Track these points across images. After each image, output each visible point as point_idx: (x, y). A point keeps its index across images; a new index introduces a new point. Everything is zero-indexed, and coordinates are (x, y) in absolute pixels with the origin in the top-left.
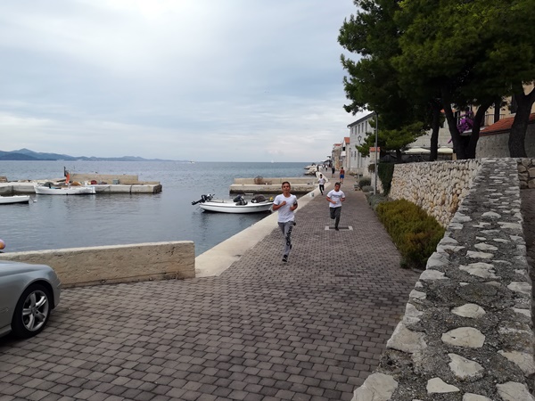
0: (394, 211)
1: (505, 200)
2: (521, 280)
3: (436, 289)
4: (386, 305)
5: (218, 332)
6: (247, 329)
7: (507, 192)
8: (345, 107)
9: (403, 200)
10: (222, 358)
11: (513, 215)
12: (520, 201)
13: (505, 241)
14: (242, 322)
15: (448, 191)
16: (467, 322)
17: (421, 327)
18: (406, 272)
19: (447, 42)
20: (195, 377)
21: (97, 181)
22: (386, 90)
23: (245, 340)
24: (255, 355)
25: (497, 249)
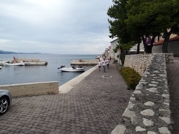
0: (125, 71)
1: (161, 67)
2: (166, 93)
3: (138, 97)
4: (123, 102)
5: (67, 112)
6: (76, 111)
7: (162, 64)
8: (109, 36)
9: (128, 67)
10: (68, 121)
11: (163, 72)
12: (166, 67)
13: (161, 80)
14: (75, 109)
15: (143, 64)
16: (149, 107)
17: (134, 109)
18: (129, 91)
19: (143, 15)
20: (59, 127)
21: (25, 61)
22: (123, 30)
23: (76, 115)
24: (79, 120)
25: (158, 83)
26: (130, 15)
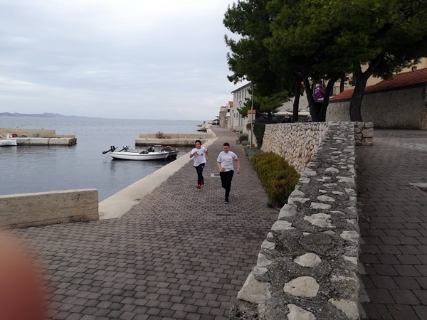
0: (264, 161)
1: (343, 158)
2: (351, 229)
3: (283, 240)
5: (114, 268)
6: (140, 265)
7: (345, 150)
8: (228, 77)
9: (271, 152)
10: (116, 292)
11: (348, 170)
12: (354, 158)
13: (341, 193)
14: (136, 258)
15: (304, 147)
16: (306, 271)
17: (266, 278)
18: (271, 210)
19: (306, 29)
21: (18, 134)
22: (260, 64)
23: (138, 274)
24: (145, 288)
25: (334, 200)
26: (277, 29)
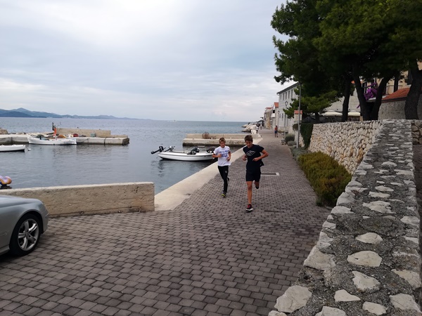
0: (313, 161)
1: (400, 153)
2: (411, 215)
3: (344, 221)
4: (304, 235)
5: (172, 253)
6: (194, 252)
7: (403, 146)
8: (275, 77)
9: (320, 152)
10: (174, 274)
11: (406, 164)
12: (412, 154)
13: (400, 184)
14: (191, 246)
15: (355, 146)
16: (368, 247)
17: (331, 251)
18: (320, 209)
19: (358, 27)
20: (153, 288)
21: (79, 134)
22: (308, 64)
23: (193, 260)
24: (200, 272)
25: (393, 190)
26: (327, 28)
